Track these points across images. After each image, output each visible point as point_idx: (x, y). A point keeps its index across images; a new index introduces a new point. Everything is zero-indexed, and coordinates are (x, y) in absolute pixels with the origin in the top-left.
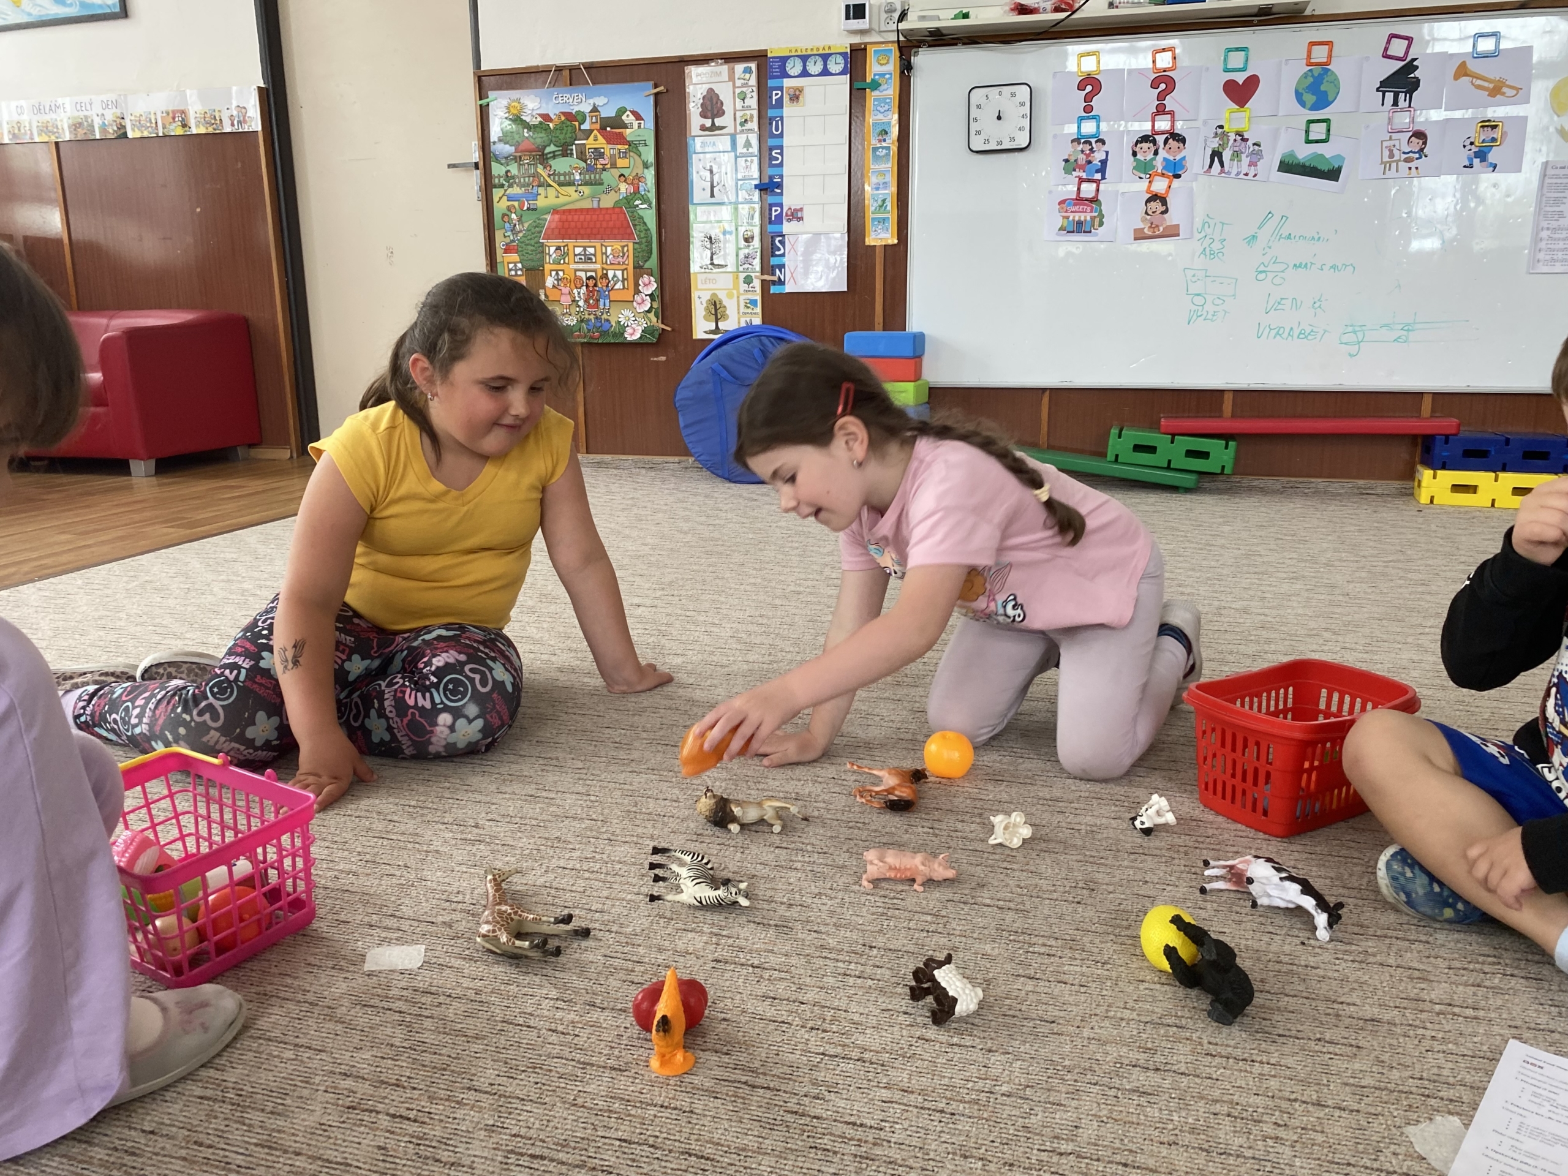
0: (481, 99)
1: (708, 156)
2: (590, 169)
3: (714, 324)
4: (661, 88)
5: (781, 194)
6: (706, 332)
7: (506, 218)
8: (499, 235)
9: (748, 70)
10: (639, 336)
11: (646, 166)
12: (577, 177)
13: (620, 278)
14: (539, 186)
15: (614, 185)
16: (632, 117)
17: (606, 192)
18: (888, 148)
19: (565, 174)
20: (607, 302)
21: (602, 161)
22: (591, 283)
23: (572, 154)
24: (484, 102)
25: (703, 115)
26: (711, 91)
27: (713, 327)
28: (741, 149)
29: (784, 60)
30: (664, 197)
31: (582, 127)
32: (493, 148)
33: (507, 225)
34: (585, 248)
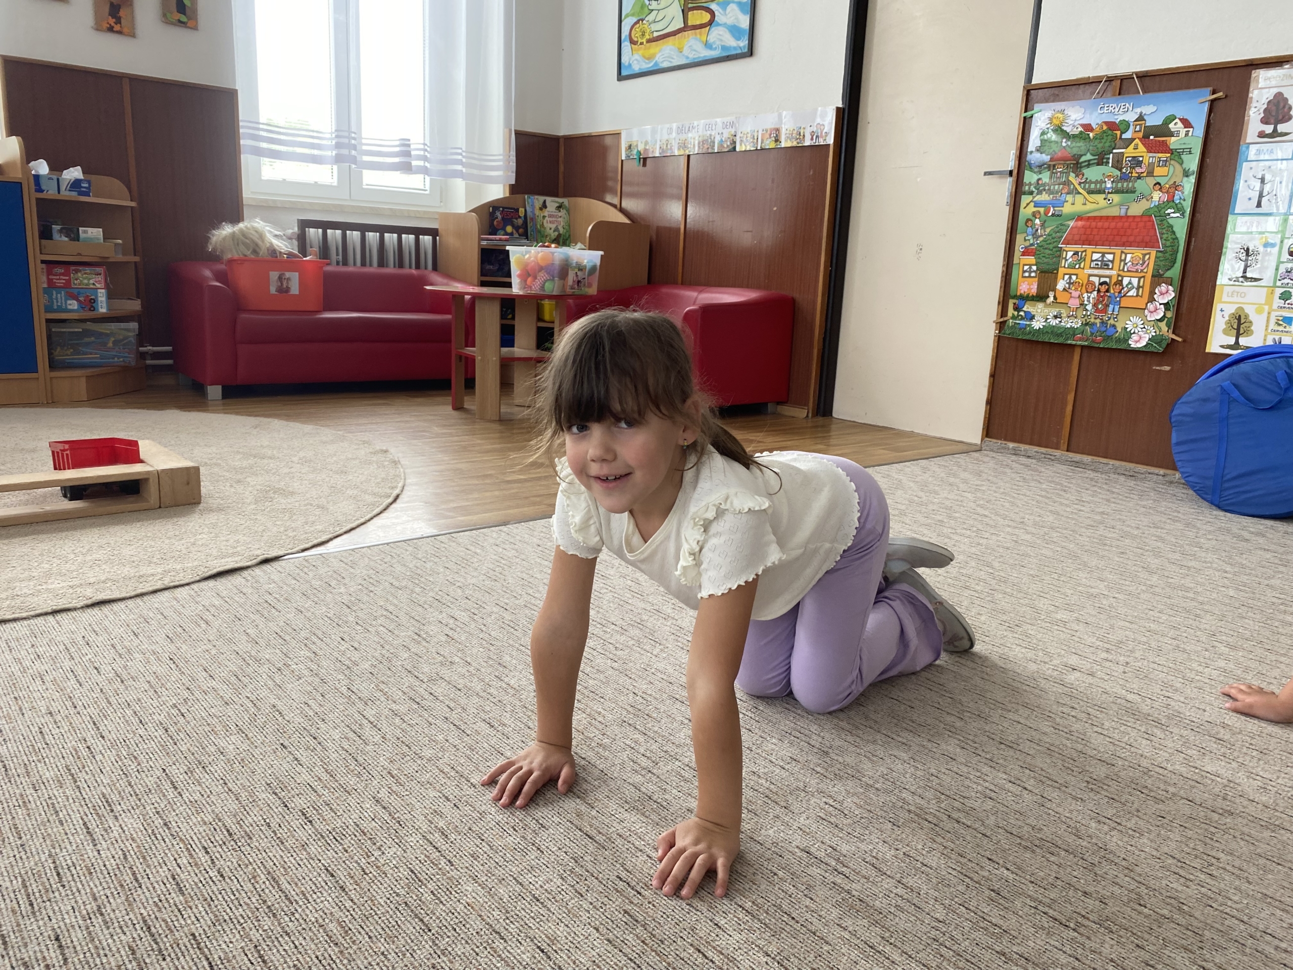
0: (1026, 111)
1: (1262, 164)
2: (1125, 178)
3: (1234, 339)
4: (1220, 94)
6: (1222, 346)
7: (1029, 224)
8: (1019, 239)
10: (1144, 343)
11: (1186, 174)
12: (1109, 185)
13: (1136, 285)
14: (1068, 193)
15: (1146, 193)
16: (1180, 125)
17: (1137, 200)
19: (1096, 182)
20: (1117, 308)
21: (1138, 170)
22: (1103, 288)
23: (1107, 163)
24: (1028, 114)
25: (1264, 121)
26: (1279, 96)
27: (1232, 341)
30: (1201, 206)
31: (1124, 136)
32: (1029, 157)
33: (1030, 229)
34: (1103, 254)
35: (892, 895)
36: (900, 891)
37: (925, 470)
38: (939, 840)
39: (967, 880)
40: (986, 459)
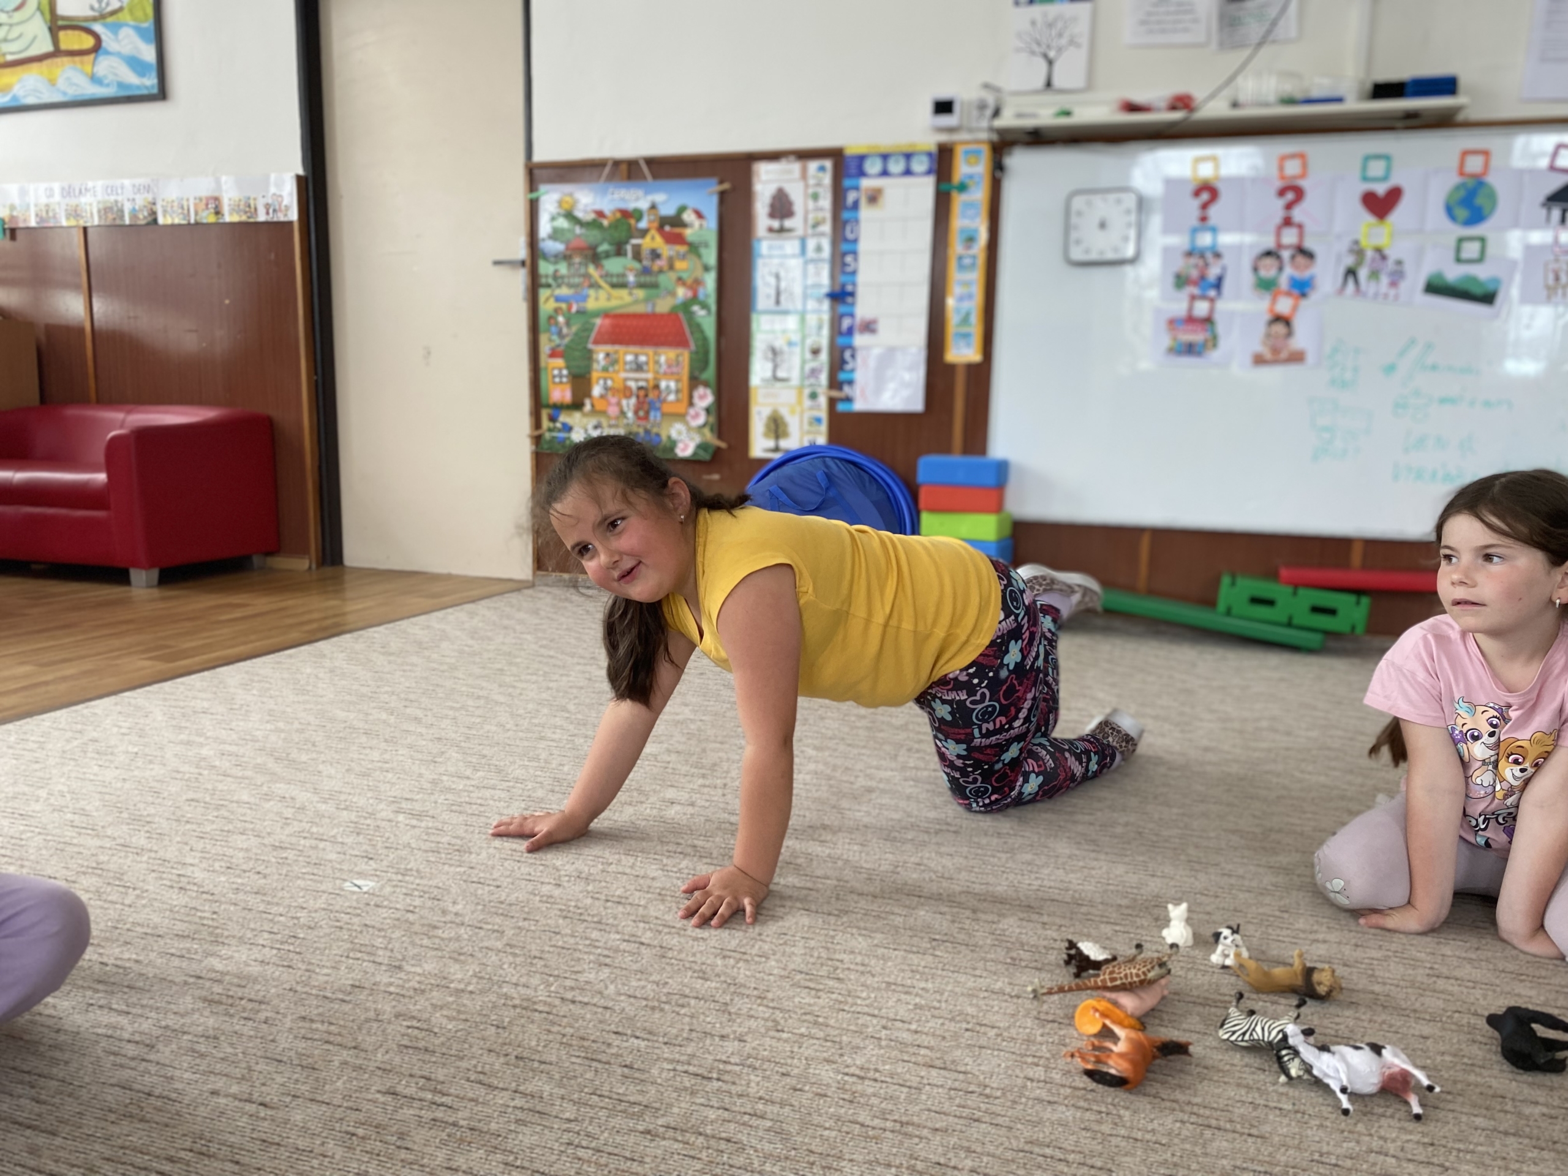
0: (531, 192)
1: (775, 260)
2: (646, 271)
3: (774, 443)
4: (727, 186)
5: (853, 304)
6: (764, 451)
7: (552, 321)
8: (543, 339)
9: (822, 169)
10: (691, 452)
11: (706, 268)
12: (632, 279)
13: (674, 389)
14: (589, 287)
15: (670, 289)
16: (693, 216)
17: (662, 297)
18: (974, 257)
19: (618, 276)
20: (658, 414)
21: (659, 263)
22: (642, 393)
23: (625, 255)
24: (534, 195)
26: (780, 190)
27: (771, 444)
28: (811, 253)
29: (861, 159)
30: (724, 303)
31: (639, 226)
32: (541, 245)
33: (554, 329)
34: (636, 356)
35: (510, 1110)
36: (519, 1102)
37: (472, 615)
38: (555, 1029)
39: (594, 1064)
40: (542, 595)
